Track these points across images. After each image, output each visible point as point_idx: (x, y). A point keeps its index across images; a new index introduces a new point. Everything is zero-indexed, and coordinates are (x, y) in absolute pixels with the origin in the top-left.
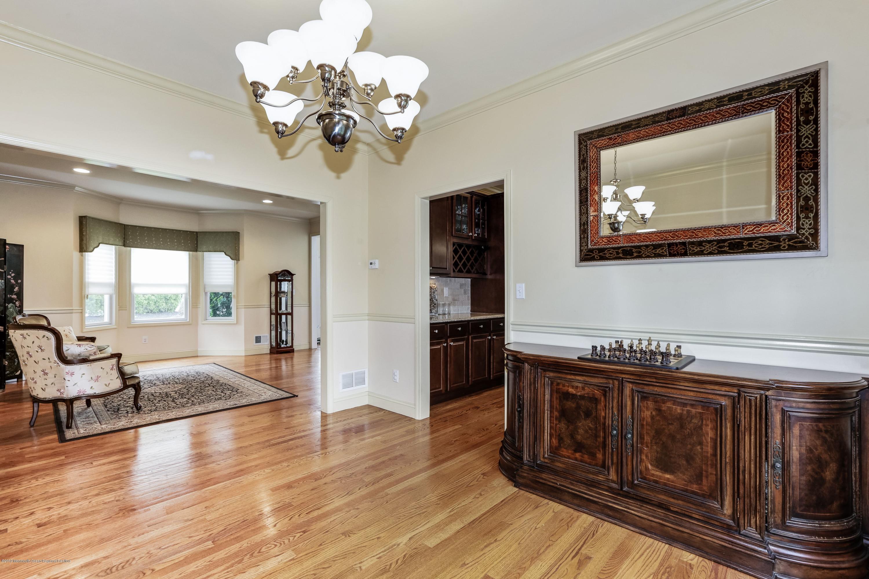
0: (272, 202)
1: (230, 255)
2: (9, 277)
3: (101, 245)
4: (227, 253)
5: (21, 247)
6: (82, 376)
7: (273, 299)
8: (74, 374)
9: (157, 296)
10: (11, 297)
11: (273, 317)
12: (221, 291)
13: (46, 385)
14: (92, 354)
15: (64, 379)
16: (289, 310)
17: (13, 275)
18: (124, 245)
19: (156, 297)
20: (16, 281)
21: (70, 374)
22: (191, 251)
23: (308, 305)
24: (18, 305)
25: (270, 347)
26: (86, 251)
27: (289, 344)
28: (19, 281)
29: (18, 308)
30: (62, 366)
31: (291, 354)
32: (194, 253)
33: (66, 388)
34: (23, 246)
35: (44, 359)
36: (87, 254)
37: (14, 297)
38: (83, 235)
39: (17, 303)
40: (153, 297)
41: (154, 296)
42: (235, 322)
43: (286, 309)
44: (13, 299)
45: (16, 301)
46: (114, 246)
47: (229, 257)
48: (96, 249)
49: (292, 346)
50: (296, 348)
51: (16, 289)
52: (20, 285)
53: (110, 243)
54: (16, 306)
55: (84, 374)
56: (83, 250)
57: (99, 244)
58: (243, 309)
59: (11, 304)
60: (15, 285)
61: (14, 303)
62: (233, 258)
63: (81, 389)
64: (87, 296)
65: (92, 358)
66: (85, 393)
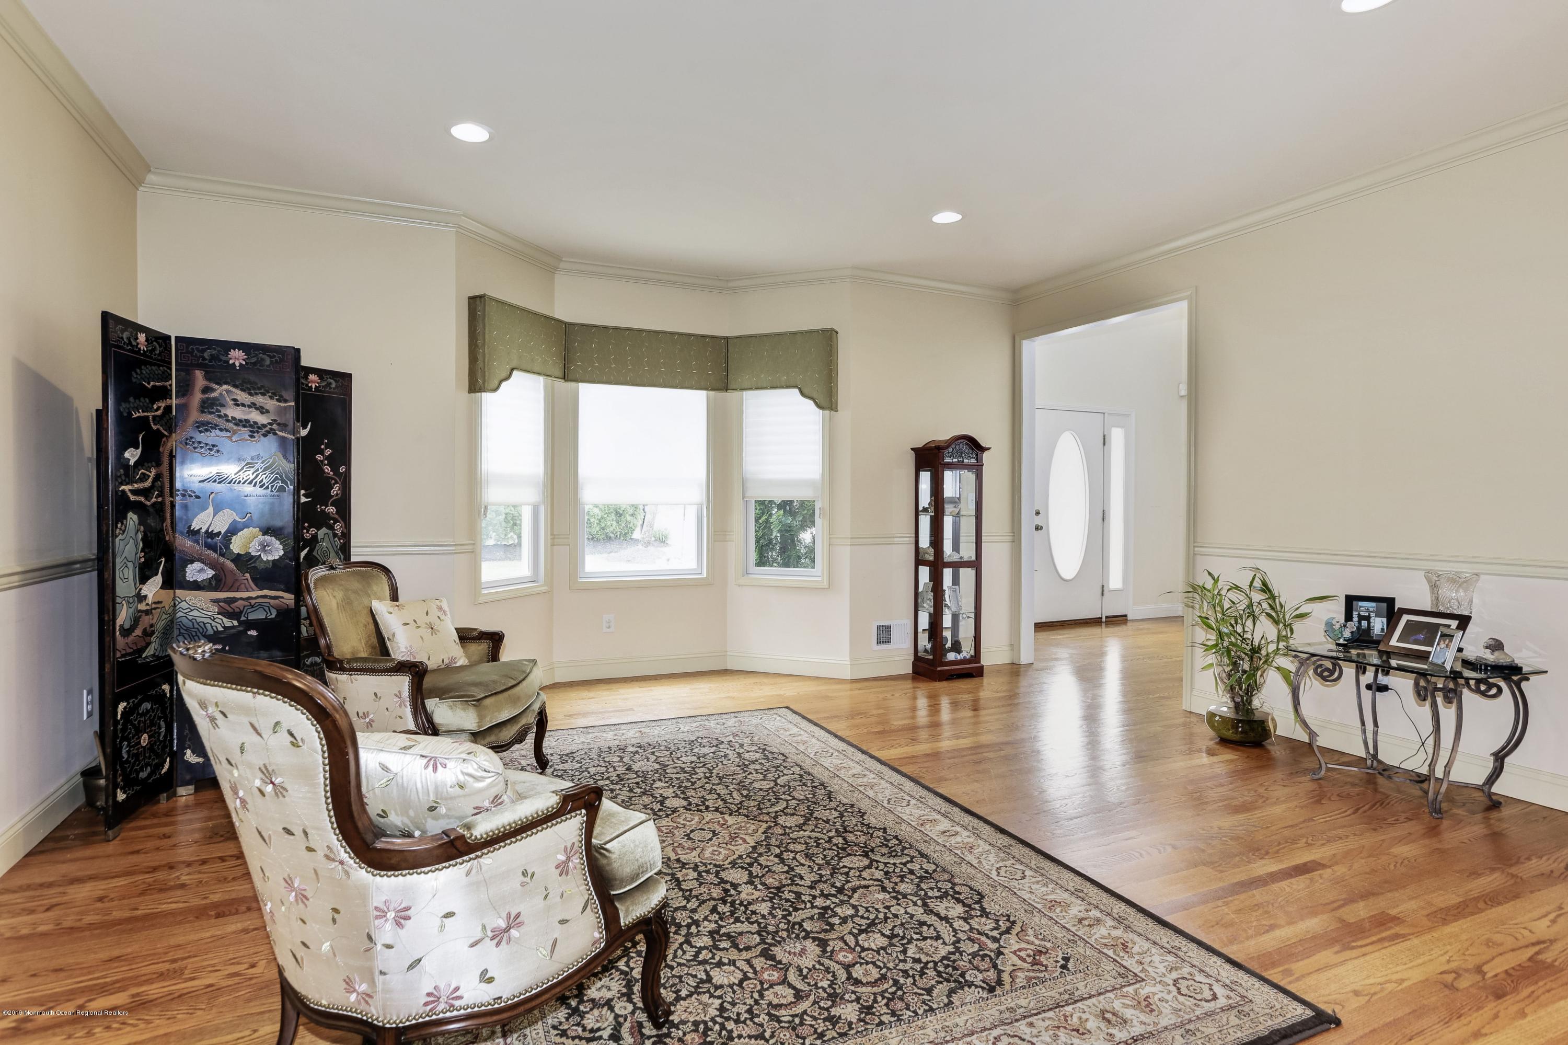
0: (959, 217)
1: (815, 395)
2: (319, 457)
3: (515, 373)
4: (806, 391)
5: (344, 379)
6: (442, 927)
7: (925, 522)
8: (408, 918)
9: (602, 507)
10: (323, 511)
11: (924, 572)
12: (778, 495)
13: (304, 944)
14: (486, 804)
15: (370, 938)
16: (968, 553)
17: (328, 452)
18: (565, 378)
19: (601, 509)
20: (335, 470)
21: (391, 915)
22: (713, 389)
23: (1009, 538)
24: (339, 533)
25: (912, 658)
26: (481, 390)
27: (967, 650)
28: (342, 469)
29: (339, 539)
30: (362, 875)
31: (977, 680)
32: (720, 394)
33: (379, 979)
34: (349, 376)
35: (288, 832)
36: (487, 398)
37: (331, 510)
38: (476, 346)
39: (338, 526)
40: (596, 511)
41: (597, 507)
42: (825, 584)
43: (956, 547)
44: (328, 516)
45: (336, 521)
46: (541, 379)
47: (811, 402)
48: (504, 384)
49: (977, 656)
50: (985, 661)
51: (336, 490)
52: (345, 477)
53: (536, 369)
54: (335, 535)
55: (449, 915)
56: (477, 388)
57: (512, 370)
58: (849, 548)
59: (324, 530)
60: (333, 479)
61: (331, 528)
62: (823, 404)
63: (442, 986)
64: (486, 508)
65: (483, 827)
66: (457, 1003)
